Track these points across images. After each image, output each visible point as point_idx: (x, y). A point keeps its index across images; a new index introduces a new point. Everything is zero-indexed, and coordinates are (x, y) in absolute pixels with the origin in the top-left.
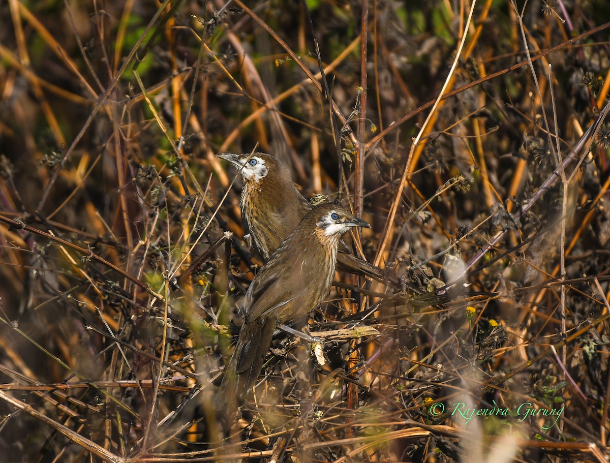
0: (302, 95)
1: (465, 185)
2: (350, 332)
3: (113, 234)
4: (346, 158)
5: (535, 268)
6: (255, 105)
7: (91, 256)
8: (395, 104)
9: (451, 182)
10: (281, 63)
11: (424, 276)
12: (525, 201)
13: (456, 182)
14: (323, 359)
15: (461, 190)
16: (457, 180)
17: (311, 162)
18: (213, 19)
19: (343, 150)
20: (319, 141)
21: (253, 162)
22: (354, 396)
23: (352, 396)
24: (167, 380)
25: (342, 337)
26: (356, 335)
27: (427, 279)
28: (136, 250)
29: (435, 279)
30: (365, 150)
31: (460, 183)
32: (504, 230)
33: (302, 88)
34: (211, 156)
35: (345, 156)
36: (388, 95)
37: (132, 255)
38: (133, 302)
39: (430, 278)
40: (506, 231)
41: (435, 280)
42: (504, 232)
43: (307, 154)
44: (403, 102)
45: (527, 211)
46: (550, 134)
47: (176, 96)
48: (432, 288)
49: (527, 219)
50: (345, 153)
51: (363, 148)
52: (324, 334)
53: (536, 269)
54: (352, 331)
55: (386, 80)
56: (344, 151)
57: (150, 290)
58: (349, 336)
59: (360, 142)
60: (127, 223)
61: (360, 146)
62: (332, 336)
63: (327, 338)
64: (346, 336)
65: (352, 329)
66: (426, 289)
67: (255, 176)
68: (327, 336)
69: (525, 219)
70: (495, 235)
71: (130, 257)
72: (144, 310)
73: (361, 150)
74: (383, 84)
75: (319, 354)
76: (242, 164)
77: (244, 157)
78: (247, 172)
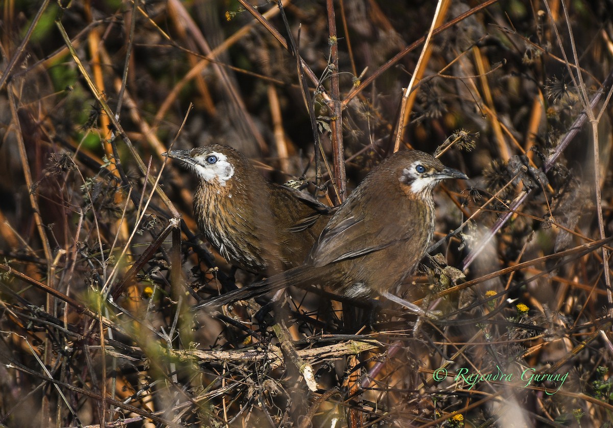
0: (253, 38)
1: (469, 141)
2: (346, 348)
3: (28, 247)
4: (323, 128)
5: (568, 231)
6: (193, 59)
7: (10, 272)
8: (373, 39)
9: (451, 140)
10: (233, 16)
11: (435, 265)
12: (551, 151)
13: (457, 139)
14: (315, 384)
15: (464, 148)
16: (458, 136)
17: (270, 125)
19: (319, 118)
20: (279, 96)
21: (212, 160)
22: (358, 422)
23: (355, 422)
24: (117, 424)
25: (335, 354)
26: (354, 351)
27: (439, 268)
28: (56, 262)
29: (450, 267)
30: (342, 109)
31: (462, 139)
32: (527, 190)
33: (253, 30)
34: (145, 128)
35: (322, 125)
36: (362, 27)
37: (53, 269)
38: (65, 329)
39: (443, 266)
40: (530, 191)
41: (449, 269)
42: (527, 192)
43: (264, 116)
44: (382, 34)
45: (554, 163)
46: (569, 64)
47: (95, 58)
48: (446, 279)
49: (555, 173)
50: (321, 122)
51: (339, 106)
52: (313, 352)
53: (570, 233)
54: (349, 345)
55: (358, 8)
56: (321, 119)
57: (88, 310)
58: (345, 352)
59: (334, 99)
60: (41, 229)
61: (335, 105)
62: (323, 353)
63: (318, 357)
64: (341, 352)
65: (348, 343)
66: (439, 281)
67: (217, 177)
68: (317, 355)
69: (553, 173)
70: (517, 197)
71: (50, 272)
72: (80, 337)
73: (337, 109)
74: (354, 15)
75: (309, 377)
76: (197, 162)
77: (200, 154)
78: (206, 172)
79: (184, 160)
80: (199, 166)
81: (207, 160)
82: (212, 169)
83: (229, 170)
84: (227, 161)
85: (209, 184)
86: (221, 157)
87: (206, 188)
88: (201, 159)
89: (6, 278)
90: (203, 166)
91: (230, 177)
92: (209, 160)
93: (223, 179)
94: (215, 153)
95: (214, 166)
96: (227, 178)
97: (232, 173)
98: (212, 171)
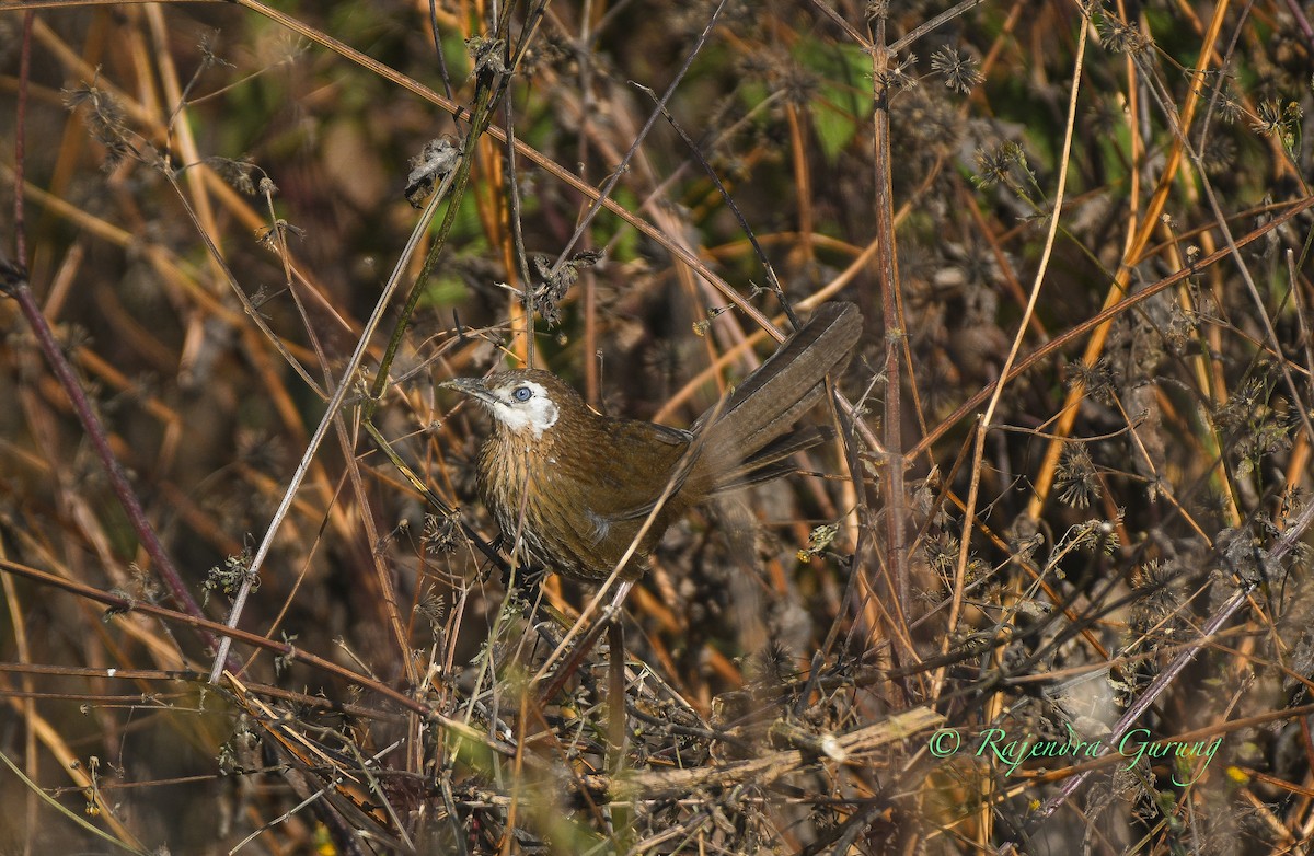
2: (883, 730)
13: (1083, 533)
18: (544, 285)
21: (522, 395)
30: (904, 467)
32: (1248, 587)
51: (900, 463)
54: (887, 726)
58: (882, 739)
59: (891, 451)
61: (891, 460)
67: (531, 424)
73: (895, 467)
76: (497, 399)
77: (503, 385)
78: (511, 416)
79: (477, 395)
80: (501, 405)
81: (514, 394)
82: (524, 409)
83: (551, 413)
84: (548, 397)
85: (513, 435)
86: (538, 390)
87: (508, 443)
88: (504, 393)
89: (288, 666)
90: (508, 405)
91: (552, 424)
92: (518, 394)
93: (539, 426)
94: (527, 384)
95: (527, 404)
96: (547, 426)
97: (555, 418)
98: (523, 413)
